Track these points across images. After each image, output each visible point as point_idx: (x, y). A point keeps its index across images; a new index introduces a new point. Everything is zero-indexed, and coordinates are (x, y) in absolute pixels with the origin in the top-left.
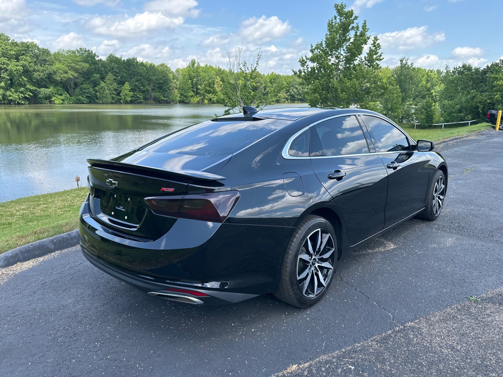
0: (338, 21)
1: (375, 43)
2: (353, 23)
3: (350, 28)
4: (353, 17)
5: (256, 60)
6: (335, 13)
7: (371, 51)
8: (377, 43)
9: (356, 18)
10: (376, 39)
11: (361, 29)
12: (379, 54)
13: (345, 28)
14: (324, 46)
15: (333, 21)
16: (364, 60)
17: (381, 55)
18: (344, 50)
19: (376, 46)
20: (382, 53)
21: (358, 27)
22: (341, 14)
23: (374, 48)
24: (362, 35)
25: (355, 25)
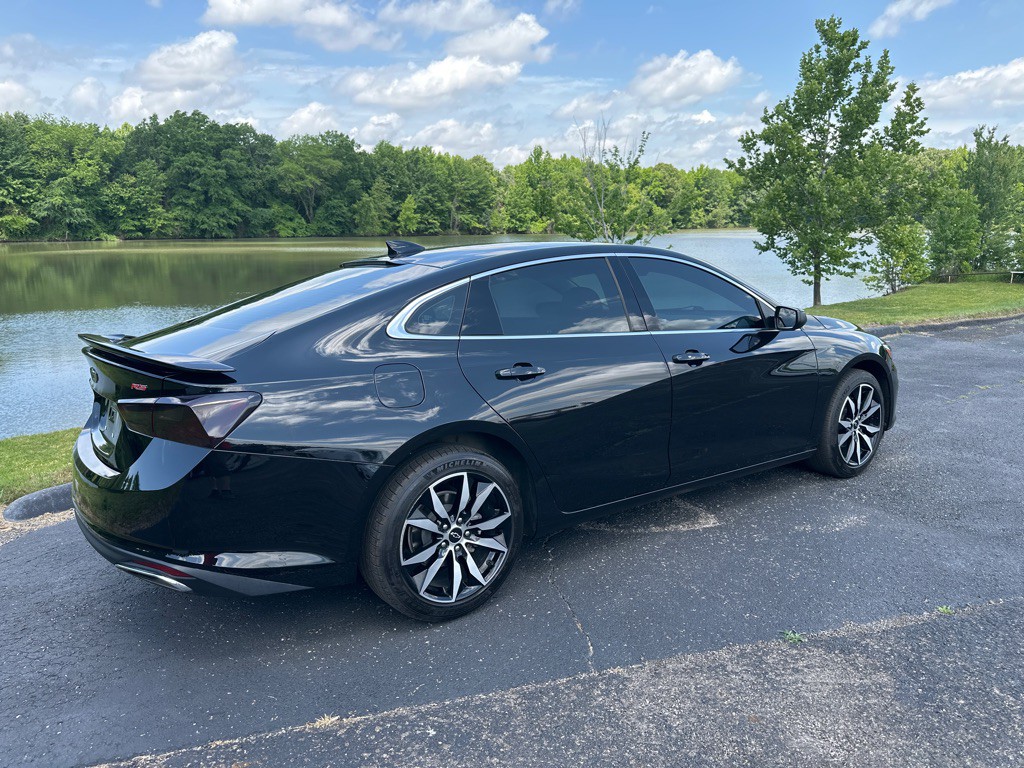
0: (824, 54)
1: (909, 97)
2: (858, 56)
3: (851, 66)
4: (858, 44)
5: (639, 143)
6: (818, 39)
7: (899, 113)
8: (914, 97)
9: (864, 45)
10: (912, 89)
11: (875, 69)
12: (919, 121)
13: (839, 69)
14: (792, 109)
15: (813, 56)
16: (883, 134)
17: (923, 124)
18: (837, 115)
19: (913, 102)
20: (926, 119)
21: (868, 66)
22: (829, 41)
23: (906, 109)
24: (878, 81)
25: (861, 61)
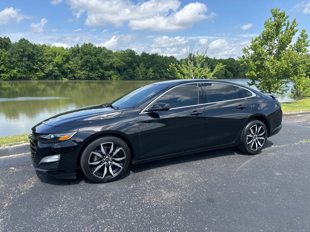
0: (273, 20)
1: (302, 33)
2: (285, 21)
3: (282, 24)
4: (285, 16)
6: (271, 16)
7: (299, 40)
8: (305, 34)
9: (288, 17)
10: (304, 31)
11: (291, 24)
12: (306, 42)
13: (278, 26)
14: (262, 38)
15: (269, 21)
16: (293, 46)
17: (308, 42)
18: (277, 40)
19: (304, 36)
20: (309, 41)
21: (288, 23)
22: (275, 16)
23: (301, 38)
24: (292, 29)
25: (286, 22)
